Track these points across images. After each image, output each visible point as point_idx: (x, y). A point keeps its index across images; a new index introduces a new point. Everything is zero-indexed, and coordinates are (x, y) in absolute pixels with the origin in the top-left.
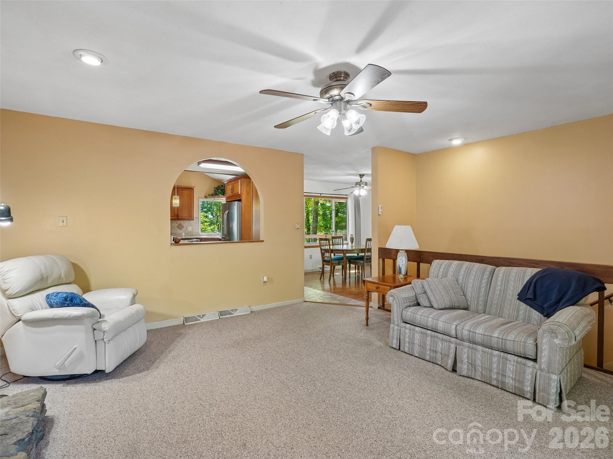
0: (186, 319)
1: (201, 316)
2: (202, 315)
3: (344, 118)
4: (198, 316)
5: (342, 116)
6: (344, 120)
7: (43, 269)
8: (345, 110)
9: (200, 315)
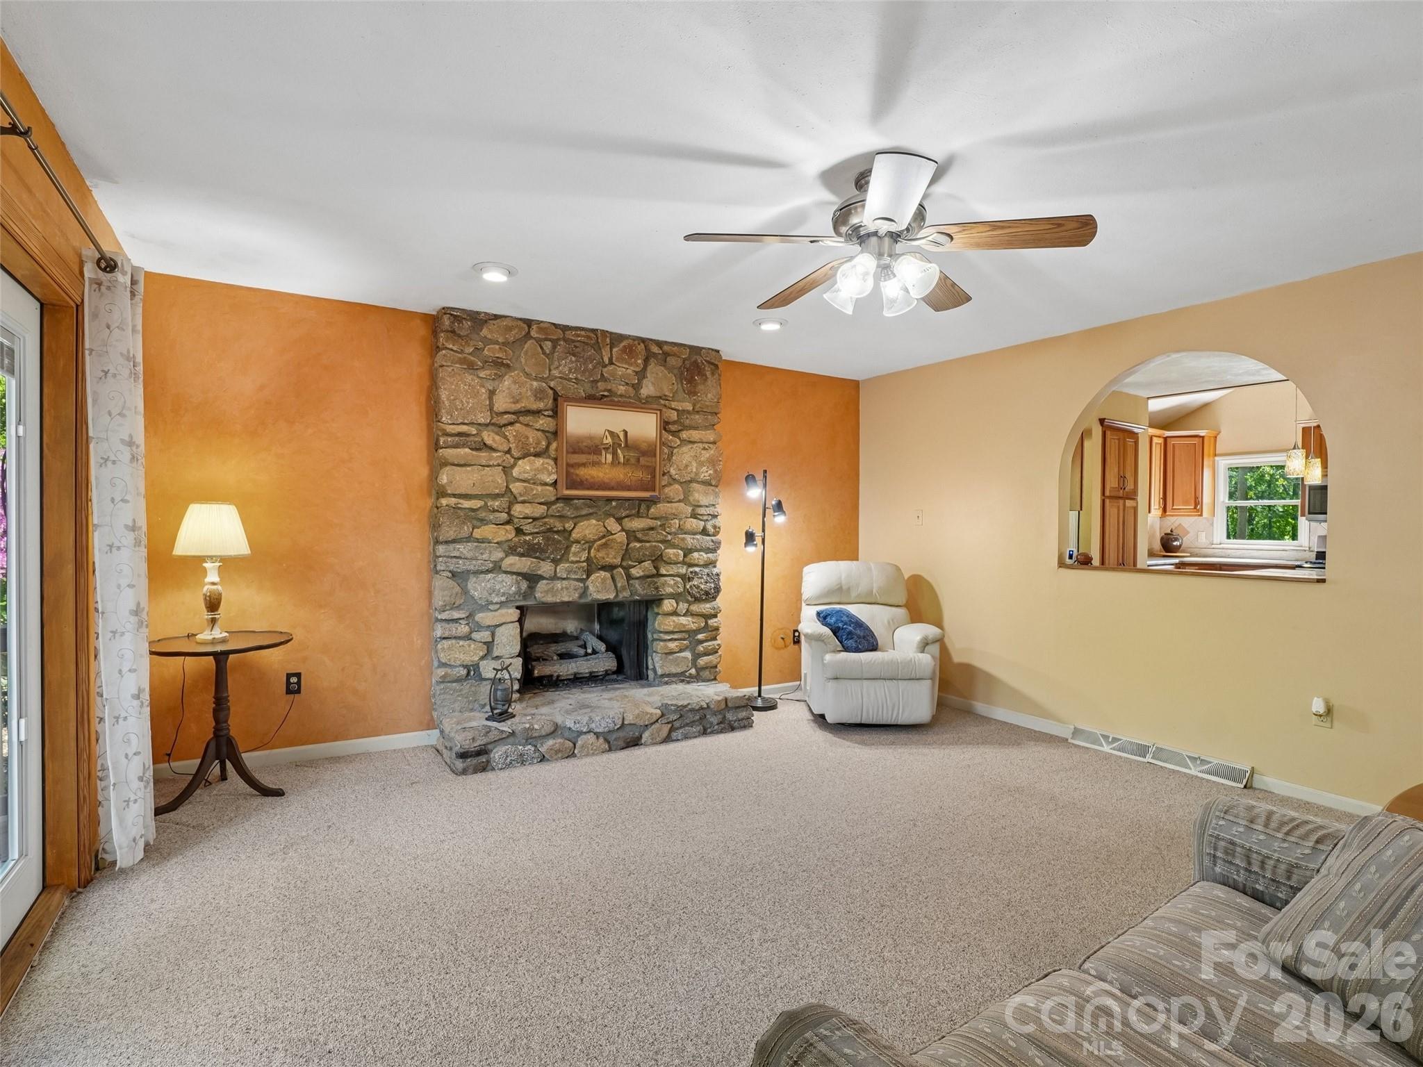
0: (1077, 732)
1: (1110, 740)
2: (1113, 738)
3: (885, 276)
4: (1102, 735)
5: (885, 271)
6: (885, 280)
7: (843, 577)
8: (890, 256)
9: (1109, 737)
